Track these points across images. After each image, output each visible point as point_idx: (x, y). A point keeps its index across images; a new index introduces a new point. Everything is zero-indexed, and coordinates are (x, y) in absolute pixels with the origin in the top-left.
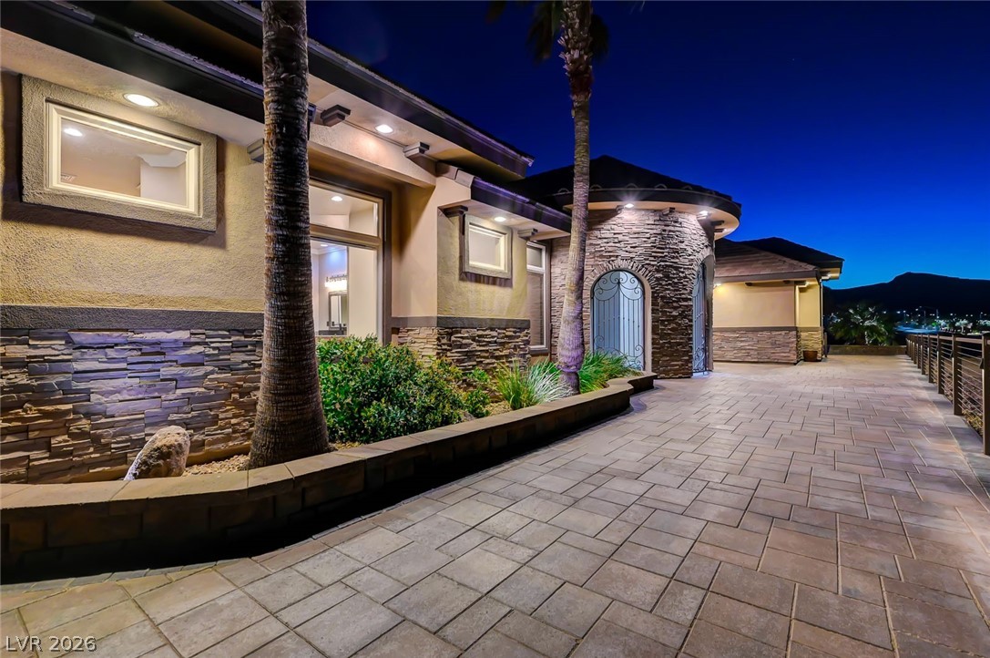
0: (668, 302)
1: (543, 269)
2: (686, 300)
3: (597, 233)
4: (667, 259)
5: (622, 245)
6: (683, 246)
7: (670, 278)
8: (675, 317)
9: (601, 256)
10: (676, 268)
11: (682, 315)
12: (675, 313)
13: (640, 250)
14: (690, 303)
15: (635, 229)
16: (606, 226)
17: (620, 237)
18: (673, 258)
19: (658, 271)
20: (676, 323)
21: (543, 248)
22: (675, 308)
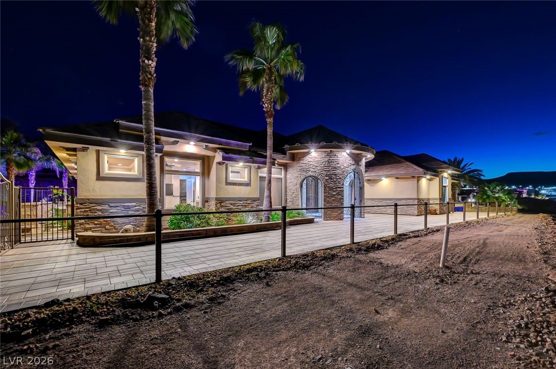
0: (331, 189)
1: (282, 176)
2: (340, 188)
3: (302, 161)
4: (331, 171)
5: (311, 166)
6: (339, 165)
7: (331, 179)
8: (334, 195)
9: (303, 171)
10: (335, 175)
11: (338, 194)
12: (334, 193)
13: (319, 168)
14: (342, 189)
15: (317, 160)
16: (305, 159)
17: (311, 163)
18: (334, 170)
19: (326, 176)
20: (335, 198)
21: (283, 168)
22: (334, 191)
